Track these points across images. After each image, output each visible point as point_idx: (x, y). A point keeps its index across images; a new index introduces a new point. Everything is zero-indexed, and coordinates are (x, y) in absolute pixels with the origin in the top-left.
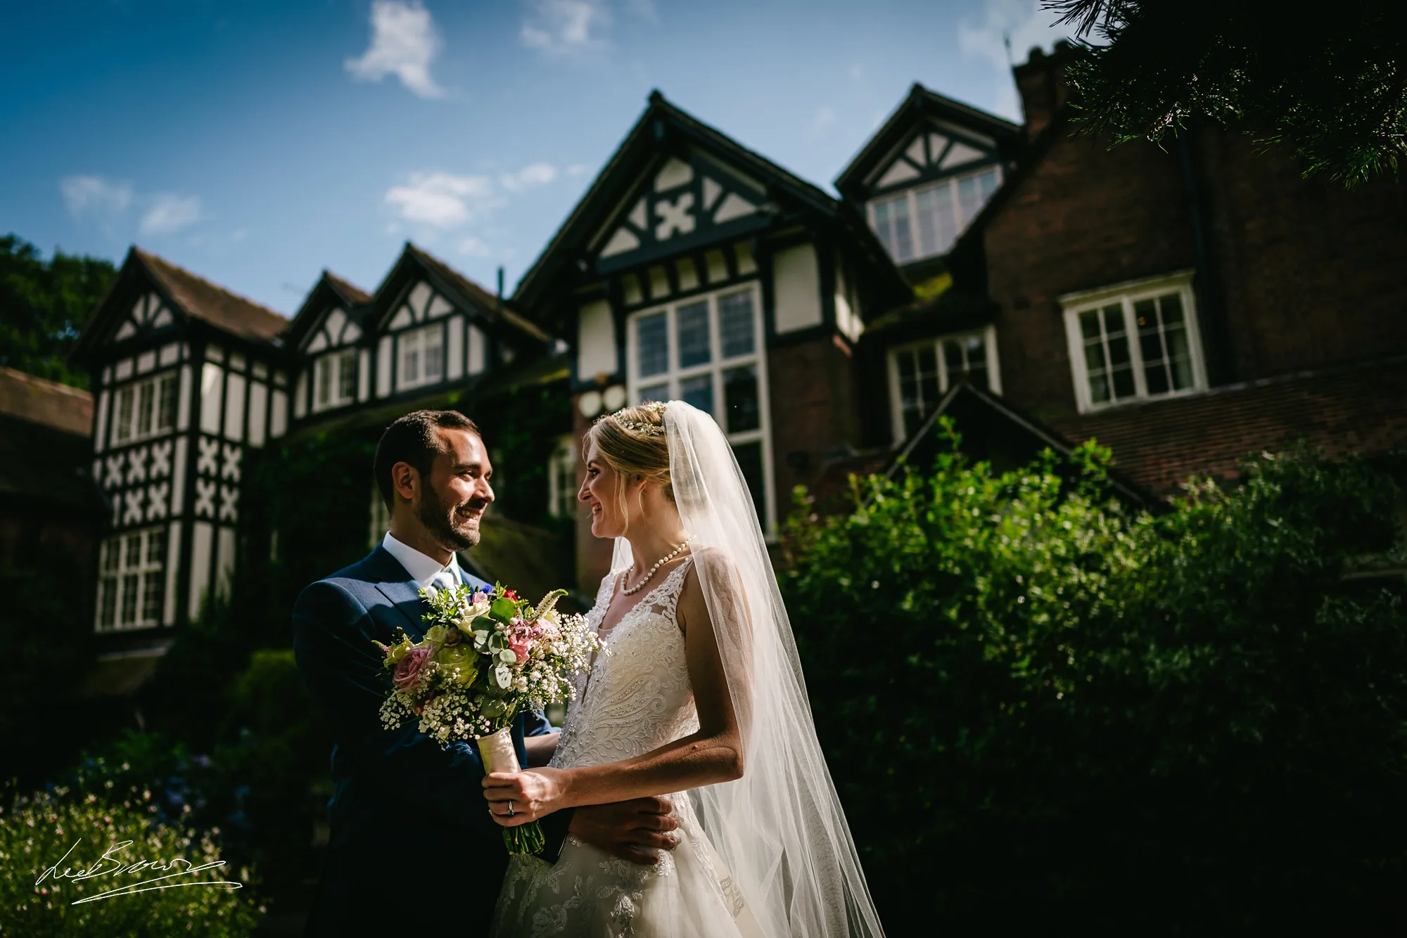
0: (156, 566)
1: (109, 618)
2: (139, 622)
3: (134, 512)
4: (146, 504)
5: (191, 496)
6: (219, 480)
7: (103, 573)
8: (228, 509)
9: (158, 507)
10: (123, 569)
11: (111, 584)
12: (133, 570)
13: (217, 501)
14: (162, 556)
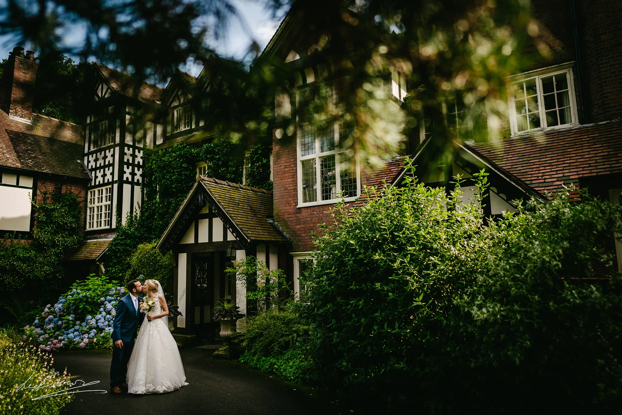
0: (109, 203)
1: (91, 224)
2: (103, 227)
3: (100, 179)
4: (104, 176)
5: (121, 173)
6: (133, 165)
7: (89, 205)
8: (138, 177)
9: (109, 177)
10: (97, 204)
11: (92, 209)
12: (100, 204)
13: (133, 174)
14: (111, 199)
